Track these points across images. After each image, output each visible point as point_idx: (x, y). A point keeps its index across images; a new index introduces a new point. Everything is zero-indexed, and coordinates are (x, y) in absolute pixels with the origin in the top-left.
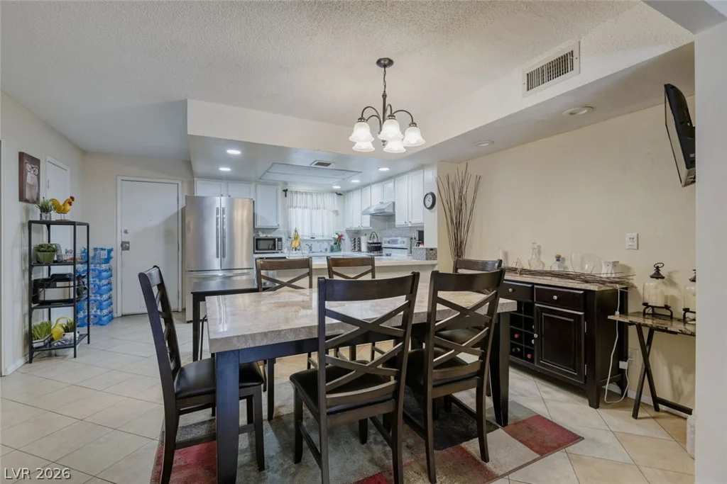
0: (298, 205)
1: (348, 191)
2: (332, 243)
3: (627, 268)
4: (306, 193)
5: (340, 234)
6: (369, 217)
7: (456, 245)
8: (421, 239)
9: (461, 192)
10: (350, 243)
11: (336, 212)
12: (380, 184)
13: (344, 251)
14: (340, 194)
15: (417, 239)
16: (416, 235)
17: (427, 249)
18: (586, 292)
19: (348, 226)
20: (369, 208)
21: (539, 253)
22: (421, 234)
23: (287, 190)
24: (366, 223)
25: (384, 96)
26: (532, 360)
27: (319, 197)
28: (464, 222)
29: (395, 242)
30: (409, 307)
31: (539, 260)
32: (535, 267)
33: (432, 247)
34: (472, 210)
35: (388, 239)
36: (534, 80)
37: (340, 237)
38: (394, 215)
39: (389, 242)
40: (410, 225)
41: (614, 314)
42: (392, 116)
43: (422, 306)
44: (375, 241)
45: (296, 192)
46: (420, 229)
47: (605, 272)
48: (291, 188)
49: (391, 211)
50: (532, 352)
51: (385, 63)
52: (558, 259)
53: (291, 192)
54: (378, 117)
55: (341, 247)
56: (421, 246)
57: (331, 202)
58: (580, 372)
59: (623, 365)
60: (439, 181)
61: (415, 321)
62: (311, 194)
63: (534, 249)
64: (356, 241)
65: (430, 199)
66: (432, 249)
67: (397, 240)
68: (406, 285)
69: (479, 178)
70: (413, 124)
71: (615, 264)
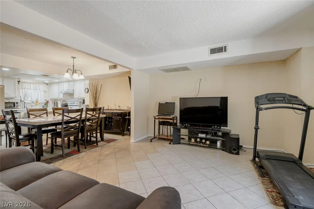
0: (26, 88)
1: (51, 83)
2: (44, 104)
3: (130, 108)
4: (30, 83)
5: (47, 100)
6: (62, 94)
7: (95, 104)
8: (84, 103)
9: (96, 88)
10: (52, 104)
11: (45, 92)
12: (68, 83)
13: (49, 107)
14: (47, 84)
15: (82, 102)
16: (82, 101)
17: (86, 105)
18: (121, 113)
19: (52, 97)
20: (62, 91)
21: (116, 105)
22: (84, 101)
23: (20, 81)
24: (61, 96)
25: (73, 66)
26: (112, 130)
27: (37, 85)
28: (98, 97)
29: (74, 103)
30: (81, 115)
31: (116, 107)
32: (115, 108)
33: (87, 104)
34: (100, 94)
35: (71, 102)
36: (111, 68)
37: (48, 102)
38: (74, 94)
39: (71, 104)
40: (80, 98)
41: (126, 117)
42: (76, 72)
43: (83, 116)
44: (65, 103)
45: (25, 82)
46: (84, 99)
47: (126, 109)
48: (22, 80)
49: (72, 93)
50: (112, 128)
51: (74, 58)
52: (119, 106)
53: (22, 82)
54: (71, 70)
55: (48, 106)
56: (84, 104)
57: (43, 87)
58: (120, 130)
59: (129, 127)
60: (90, 85)
61: (82, 119)
62: (33, 83)
63: (114, 104)
64: (55, 103)
65: (87, 90)
66: (87, 105)
67: (75, 103)
68: (81, 111)
69: (102, 85)
70: (82, 74)
71: (128, 107)
